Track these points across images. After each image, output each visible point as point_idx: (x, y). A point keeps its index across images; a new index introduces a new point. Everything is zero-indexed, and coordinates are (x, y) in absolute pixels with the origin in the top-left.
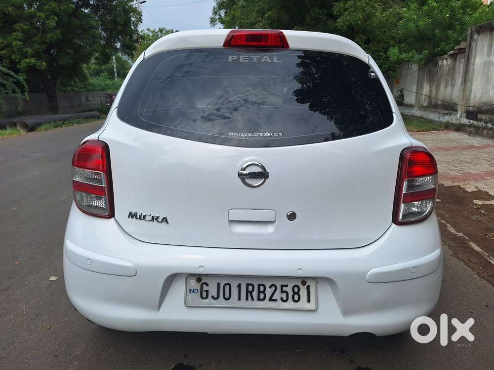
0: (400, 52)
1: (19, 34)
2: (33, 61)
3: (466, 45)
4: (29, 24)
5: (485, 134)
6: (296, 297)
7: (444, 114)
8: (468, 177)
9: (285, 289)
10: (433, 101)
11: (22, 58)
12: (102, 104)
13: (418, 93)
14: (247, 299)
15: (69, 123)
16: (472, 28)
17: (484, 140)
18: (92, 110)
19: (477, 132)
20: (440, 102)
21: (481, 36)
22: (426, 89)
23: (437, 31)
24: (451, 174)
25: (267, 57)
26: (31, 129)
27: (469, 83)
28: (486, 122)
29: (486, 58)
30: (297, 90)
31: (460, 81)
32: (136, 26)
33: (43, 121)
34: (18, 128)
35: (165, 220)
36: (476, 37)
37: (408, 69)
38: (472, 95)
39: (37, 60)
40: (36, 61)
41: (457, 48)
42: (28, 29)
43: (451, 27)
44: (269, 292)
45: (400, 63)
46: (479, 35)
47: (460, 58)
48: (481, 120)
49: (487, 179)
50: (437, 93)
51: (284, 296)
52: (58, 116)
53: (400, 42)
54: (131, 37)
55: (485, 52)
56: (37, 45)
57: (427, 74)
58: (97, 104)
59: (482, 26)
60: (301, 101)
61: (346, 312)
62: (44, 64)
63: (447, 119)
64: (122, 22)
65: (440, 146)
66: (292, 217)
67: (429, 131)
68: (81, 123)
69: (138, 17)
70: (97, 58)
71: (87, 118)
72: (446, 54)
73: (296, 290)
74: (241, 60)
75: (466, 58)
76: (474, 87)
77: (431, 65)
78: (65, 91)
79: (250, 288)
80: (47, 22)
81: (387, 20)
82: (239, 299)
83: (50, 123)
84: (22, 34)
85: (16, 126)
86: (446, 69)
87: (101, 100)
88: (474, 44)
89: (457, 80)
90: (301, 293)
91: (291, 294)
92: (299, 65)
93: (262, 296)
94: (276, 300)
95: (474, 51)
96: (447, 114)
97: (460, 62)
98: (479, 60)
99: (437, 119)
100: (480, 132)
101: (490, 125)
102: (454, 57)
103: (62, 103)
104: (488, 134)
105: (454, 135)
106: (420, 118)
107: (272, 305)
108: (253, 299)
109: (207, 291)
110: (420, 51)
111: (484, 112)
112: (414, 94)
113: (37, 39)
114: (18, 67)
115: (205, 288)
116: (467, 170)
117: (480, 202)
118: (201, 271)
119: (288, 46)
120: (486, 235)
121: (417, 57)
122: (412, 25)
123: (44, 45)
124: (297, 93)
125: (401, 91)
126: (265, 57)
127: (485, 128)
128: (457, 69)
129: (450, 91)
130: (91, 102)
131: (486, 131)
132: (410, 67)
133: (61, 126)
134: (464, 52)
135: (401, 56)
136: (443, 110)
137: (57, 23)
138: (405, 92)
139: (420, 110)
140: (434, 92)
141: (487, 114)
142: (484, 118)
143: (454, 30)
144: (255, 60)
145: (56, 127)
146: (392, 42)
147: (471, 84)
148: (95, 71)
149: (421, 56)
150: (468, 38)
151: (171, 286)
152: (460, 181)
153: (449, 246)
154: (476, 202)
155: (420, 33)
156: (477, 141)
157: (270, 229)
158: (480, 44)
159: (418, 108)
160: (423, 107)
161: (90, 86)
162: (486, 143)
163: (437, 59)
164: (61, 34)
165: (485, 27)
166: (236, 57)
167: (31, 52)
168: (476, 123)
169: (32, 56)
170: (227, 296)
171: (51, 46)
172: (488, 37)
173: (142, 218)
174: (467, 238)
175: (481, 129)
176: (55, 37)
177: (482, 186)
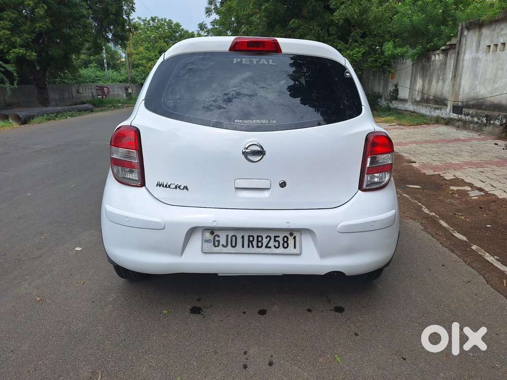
0: (395, 47)
1: (7, 23)
2: (22, 51)
3: (456, 41)
4: (17, 13)
5: (471, 128)
6: (285, 245)
7: (435, 109)
8: (448, 167)
9: (277, 239)
10: (426, 96)
11: (10, 48)
12: (93, 96)
13: (412, 89)
14: (249, 247)
15: (62, 116)
16: (462, 24)
17: (470, 134)
18: (84, 103)
19: (464, 125)
20: (432, 98)
21: (471, 33)
22: (419, 84)
23: (430, 27)
24: (434, 165)
25: (265, 60)
26: (24, 121)
27: (458, 79)
28: (473, 116)
29: (474, 55)
30: (290, 86)
31: (450, 76)
32: (128, 15)
33: (35, 114)
34: (10, 121)
35: (186, 188)
36: (466, 33)
37: (403, 64)
38: (461, 89)
39: (26, 50)
40: (25, 52)
41: (448, 43)
42: (16, 18)
43: (444, 22)
44: (265, 241)
45: (394, 57)
46: (469, 31)
47: (451, 53)
48: (468, 114)
49: (465, 169)
50: (429, 88)
51: (277, 244)
52: (51, 108)
53: (396, 36)
54: (124, 26)
55: (474, 49)
56: (26, 34)
57: (421, 69)
58: (89, 96)
59: (471, 22)
60: (293, 95)
61: (323, 255)
62: (34, 54)
63: (437, 113)
64: (114, 12)
65: (428, 139)
66: (283, 185)
67: (420, 125)
68: (74, 116)
69: (131, 5)
70: (88, 49)
71: (80, 111)
72: (439, 49)
73: (285, 239)
74: (244, 62)
75: (456, 54)
76: (463, 83)
77: (424, 60)
78: (54, 83)
79: (251, 239)
80: (36, 10)
81: (383, 14)
82: (243, 247)
83: (43, 116)
84: (10, 23)
85: (8, 118)
86: (438, 64)
87: (92, 93)
88: (464, 40)
89: (448, 75)
90: (289, 242)
91: (281, 242)
92: (292, 65)
93: (260, 244)
94: (270, 247)
95: (464, 46)
96: (438, 109)
97: (451, 58)
98: (468, 56)
99: (428, 114)
100: (467, 125)
101: (476, 119)
102: (445, 52)
103: (53, 95)
104: (474, 128)
105: (443, 129)
106: (413, 112)
107: (268, 250)
108: (253, 247)
109: (219, 241)
110: (413, 46)
111: (471, 106)
112: (408, 90)
113: (26, 27)
114: (7, 57)
115: (217, 238)
116: (449, 161)
117: (455, 188)
118: (214, 225)
119: (281, 51)
120: (455, 215)
121: (411, 51)
122: (406, 20)
123: (34, 35)
124: (290, 89)
125: (396, 86)
126: (262, 60)
127: (471, 122)
128: (448, 64)
129: (441, 86)
130: (82, 95)
131: (472, 125)
132: (405, 62)
133: (54, 119)
134: (455, 48)
135: (396, 51)
136: (434, 104)
137: (46, 11)
138: (399, 87)
139: (413, 104)
140: (426, 88)
141: (474, 109)
142: (471, 112)
143: (447, 25)
144: (255, 63)
145: (49, 120)
146: (387, 36)
147: (461, 79)
148: (84, 62)
149: (415, 51)
150: (459, 34)
151: (192, 237)
152: (441, 170)
153: (421, 223)
154: (451, 188)
155: (414, 28)
156: (463, 134)
157: (266, 194)
158: (470, 40)
159: (412, 102)
160: (416, 101)
161: (80, 77)
162: (471, 136)
163: (430, 55)
164: (51, 23)
165: (474, 24)
166: (239, 60)
167: (19, 42)
168: (463, 117)
169: (22, 46)
170: (234, 245)
171: (40, 35)
172: (477, 34)
173: (168, 186)
174: (438, 217)
175: (468, 123)
176: (44, 26)
177: (459, 175)
